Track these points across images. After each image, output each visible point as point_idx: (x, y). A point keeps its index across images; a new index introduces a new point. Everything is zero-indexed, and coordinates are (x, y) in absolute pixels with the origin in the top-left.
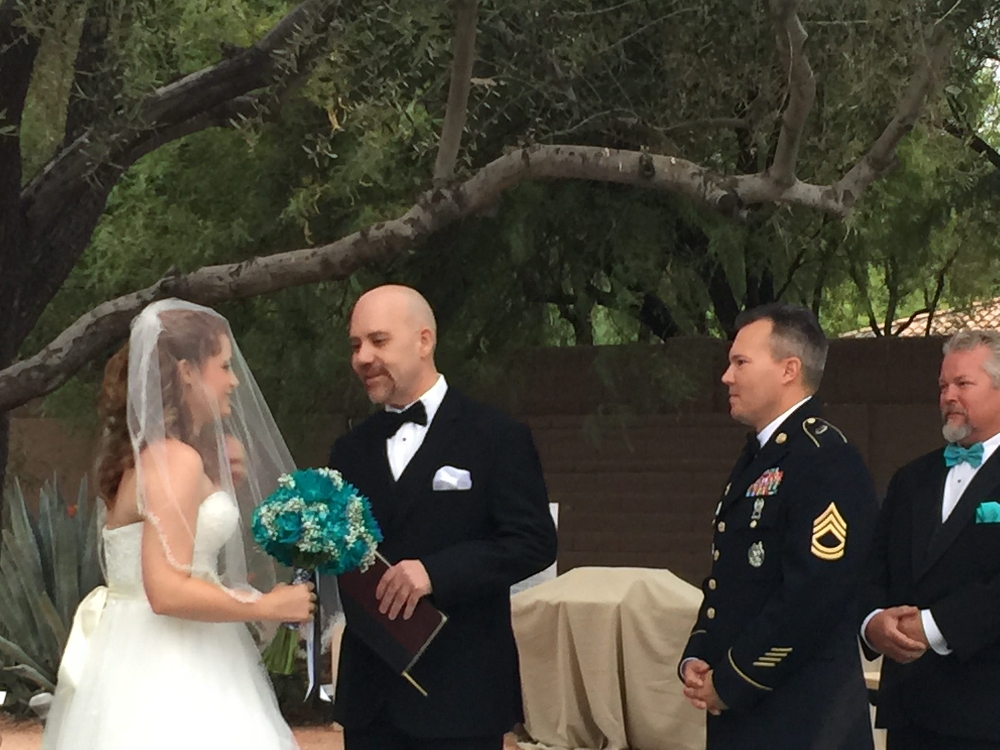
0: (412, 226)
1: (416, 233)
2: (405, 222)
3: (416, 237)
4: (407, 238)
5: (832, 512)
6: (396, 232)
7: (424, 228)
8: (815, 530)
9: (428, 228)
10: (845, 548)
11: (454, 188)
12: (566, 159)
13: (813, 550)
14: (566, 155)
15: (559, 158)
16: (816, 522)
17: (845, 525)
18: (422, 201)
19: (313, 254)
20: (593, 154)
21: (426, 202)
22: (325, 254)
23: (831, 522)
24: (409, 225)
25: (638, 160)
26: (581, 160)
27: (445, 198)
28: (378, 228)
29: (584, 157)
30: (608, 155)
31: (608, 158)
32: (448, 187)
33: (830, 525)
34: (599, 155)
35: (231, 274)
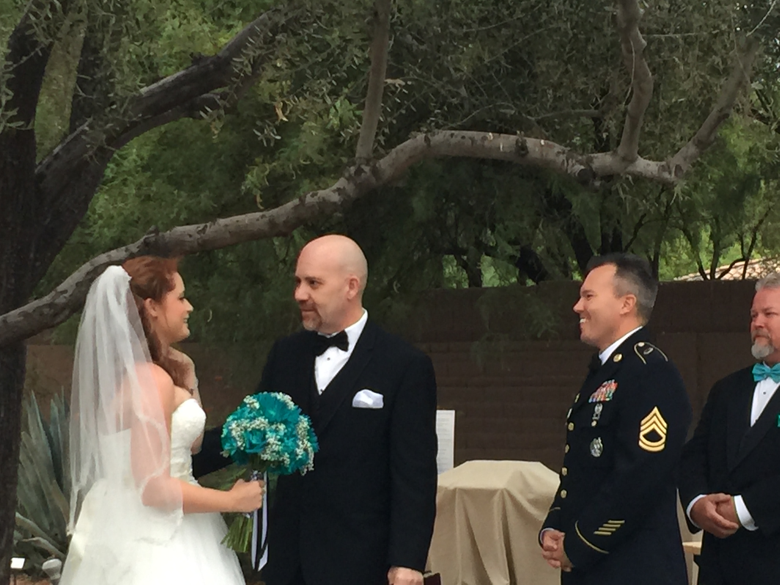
0: (339, 195)
1: (342, 200)
2: (334, 191)
3: (342, 202)
4: (335, 203)
5: (655, 415)
6: (326, 199)
7: (349, 196)
8: (642, 428)
9: (351, 194)
10: (666, 443)
11: (371, 163)
12: (459, 142)
13: (641, 444)
14: (459, 138)
15: (453, 140)
16: (643, 422)
17: (665, 425)
18: (347, 175)
19: (263, 217)
20: (481, 137)
21: (350, 175)
22: (272, 216)
23: (654, 422)
24: (337, 193)
25: (515, 142)
26: (470, 141)
27: (365, 172)
28: (312, 196)
29: (473, 140)
30: (492, 138)
31: (491, 141)
32: (367, 164)
33: (654, 425)
34: (484, 138)
35: (199, 232)
